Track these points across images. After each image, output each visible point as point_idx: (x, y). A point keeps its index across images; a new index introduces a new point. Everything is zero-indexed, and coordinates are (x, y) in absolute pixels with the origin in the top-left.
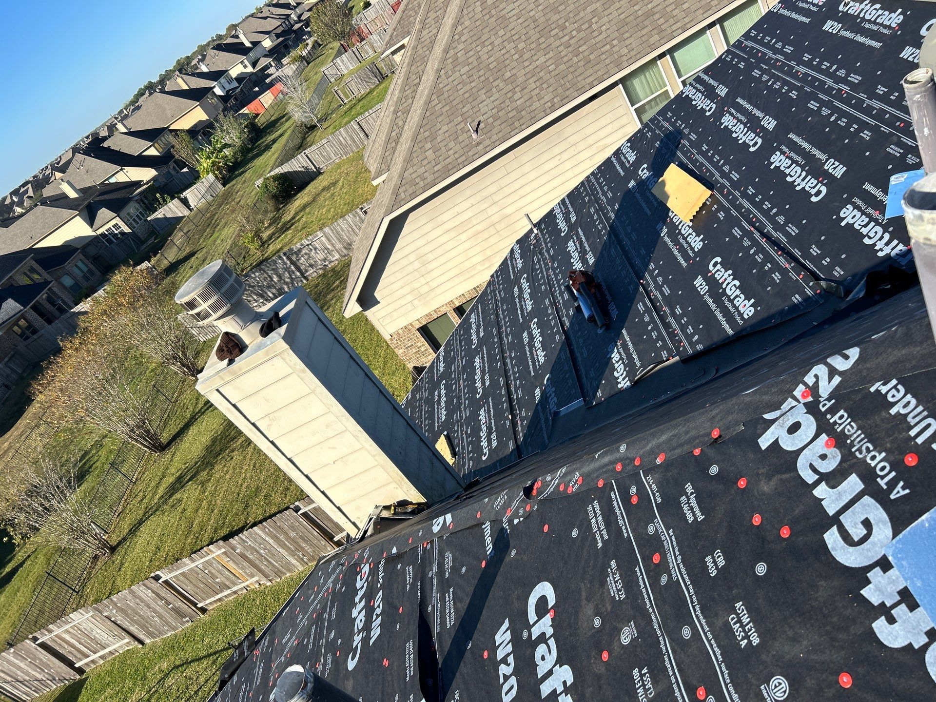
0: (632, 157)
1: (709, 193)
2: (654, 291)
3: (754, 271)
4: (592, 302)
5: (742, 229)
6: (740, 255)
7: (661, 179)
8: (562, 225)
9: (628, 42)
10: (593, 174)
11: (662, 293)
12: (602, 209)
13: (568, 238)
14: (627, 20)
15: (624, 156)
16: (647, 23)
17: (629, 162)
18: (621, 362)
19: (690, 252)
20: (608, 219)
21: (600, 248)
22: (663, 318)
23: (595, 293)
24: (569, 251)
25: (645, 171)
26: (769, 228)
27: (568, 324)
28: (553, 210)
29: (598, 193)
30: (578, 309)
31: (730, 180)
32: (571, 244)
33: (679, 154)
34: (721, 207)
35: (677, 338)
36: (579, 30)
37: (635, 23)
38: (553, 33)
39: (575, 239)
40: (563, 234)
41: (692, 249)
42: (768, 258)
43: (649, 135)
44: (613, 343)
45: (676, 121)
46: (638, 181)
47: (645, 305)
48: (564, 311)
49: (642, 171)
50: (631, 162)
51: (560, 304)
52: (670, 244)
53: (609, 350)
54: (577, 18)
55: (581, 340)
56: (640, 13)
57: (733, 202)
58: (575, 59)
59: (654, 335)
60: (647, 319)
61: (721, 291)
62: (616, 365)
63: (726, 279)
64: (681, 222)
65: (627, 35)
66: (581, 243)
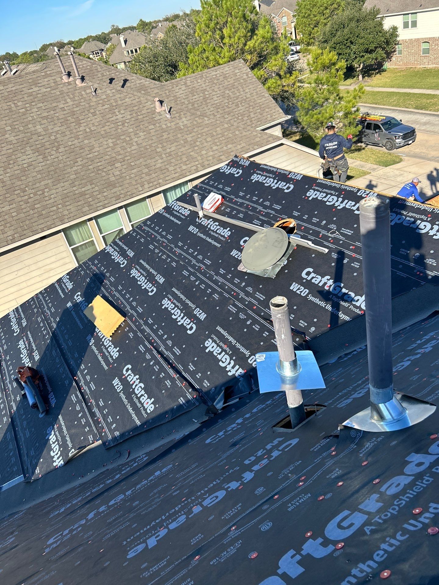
0: (70, 286)
1: (123, 319)
2: (84, 386)
3: (153, 377)
4: (36, 392)
5: (145, 346)
6: (144, 365)
7: (90, 305)
8: (15, 327)
9: (68, 208)
10: (41, 292)
11: (90, 388)
12: (46, 319)
13: (19, 338)
14: (68, 194)
15: (65, 284)
16: (81, 198)
17: (68, 289)
18: (57, 443)
19: (110, 359)
20: (51, 328)
21: (44, 348)
22: (89, 408)
23: (38, 384)
24: (20, 348)
25: (79, 297)
26: (162, 348)
27: (15, 408)
28: (8, 315)
29: (44, 307)
30: (24, 396)
31: (137, 312)
32: (21, 342)
33: (102, 288)
34: (131, 329)
35: (100, 425)
36: (35, 194)
37: (73, 197)
38: (16, 192)
39: (25, 339)
40: (15, 334)
41: (112, 357)
42: (162, 369)
43: (82, 273)
44: (51, 427)
45: (101, 266)
46: (74, 303)
47: (77, 396)
48: (12, 397)
49: (77, 296)
50: (69, 289)
51: (9, 390)
52: (96, 352)
53: (48, 432)
54: (34, 186)
55: (25, 422)
56: (77, 192)
57: (139, 327)
58: (32, 212)
59: (83, 421)
60: (78, 408)
61: (131, 390)
62: (53, 446)
63: (134, 382)
64: (104, 336)
65: (68, 203)
66: (30, 344)
